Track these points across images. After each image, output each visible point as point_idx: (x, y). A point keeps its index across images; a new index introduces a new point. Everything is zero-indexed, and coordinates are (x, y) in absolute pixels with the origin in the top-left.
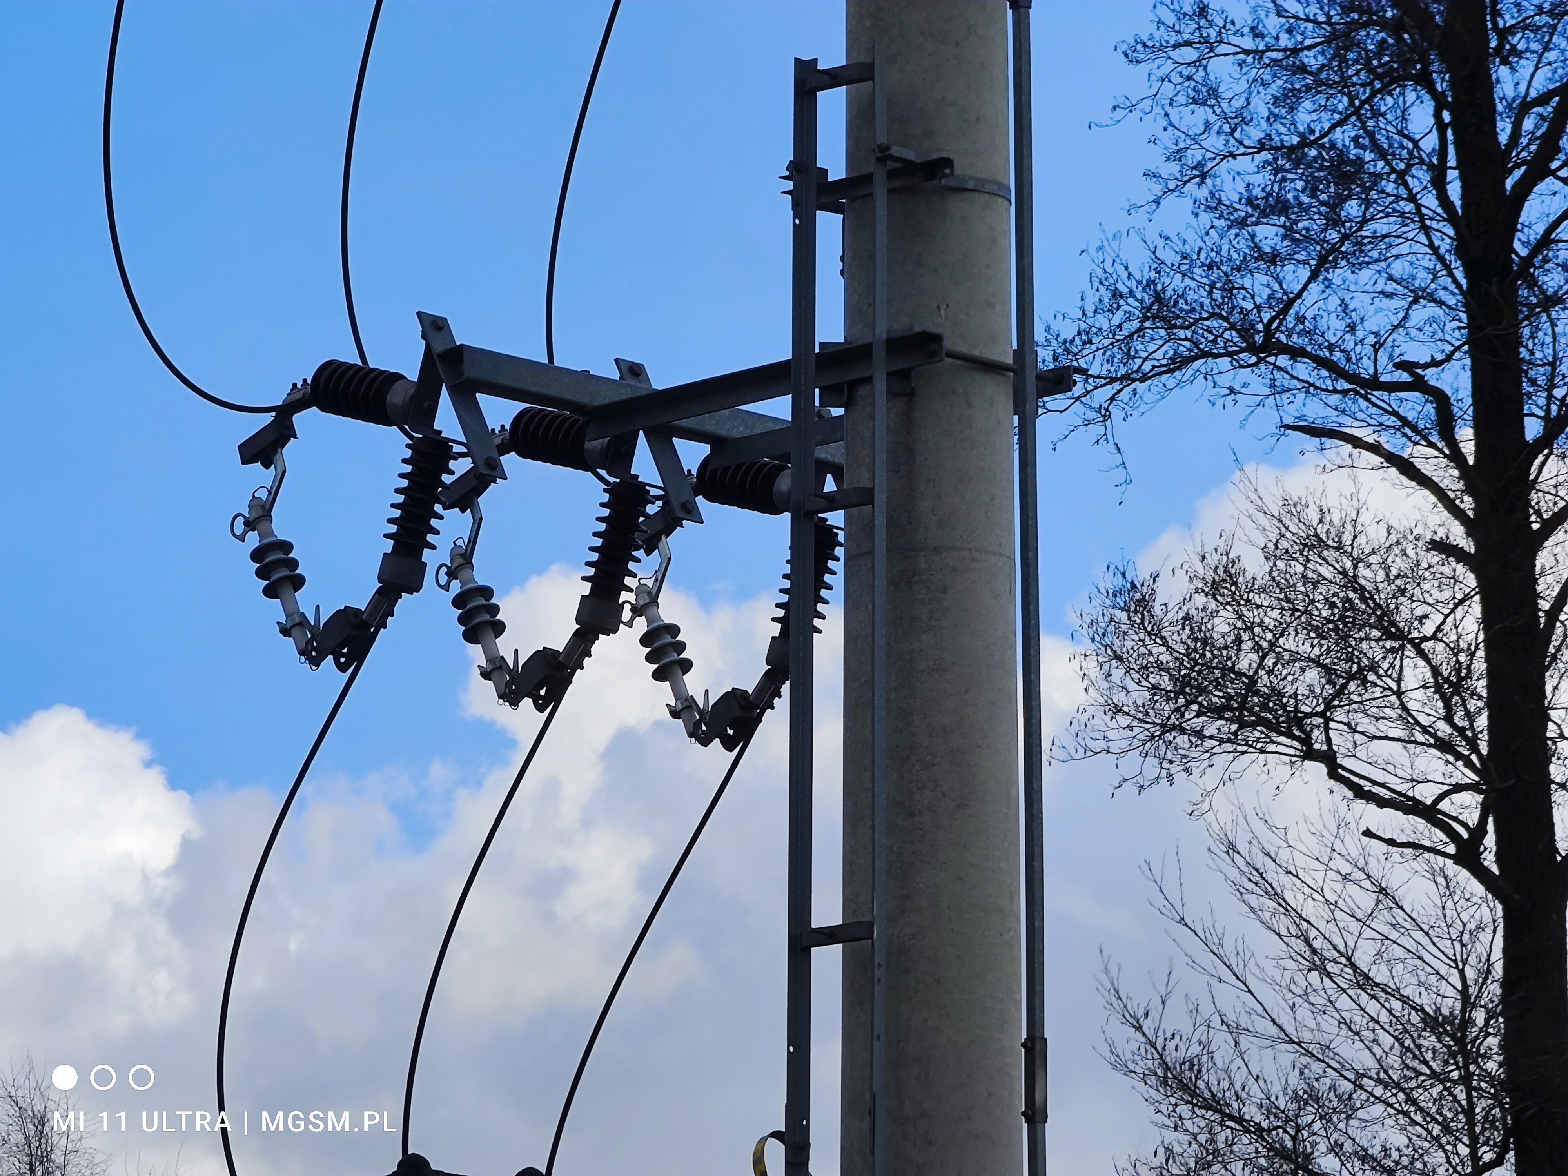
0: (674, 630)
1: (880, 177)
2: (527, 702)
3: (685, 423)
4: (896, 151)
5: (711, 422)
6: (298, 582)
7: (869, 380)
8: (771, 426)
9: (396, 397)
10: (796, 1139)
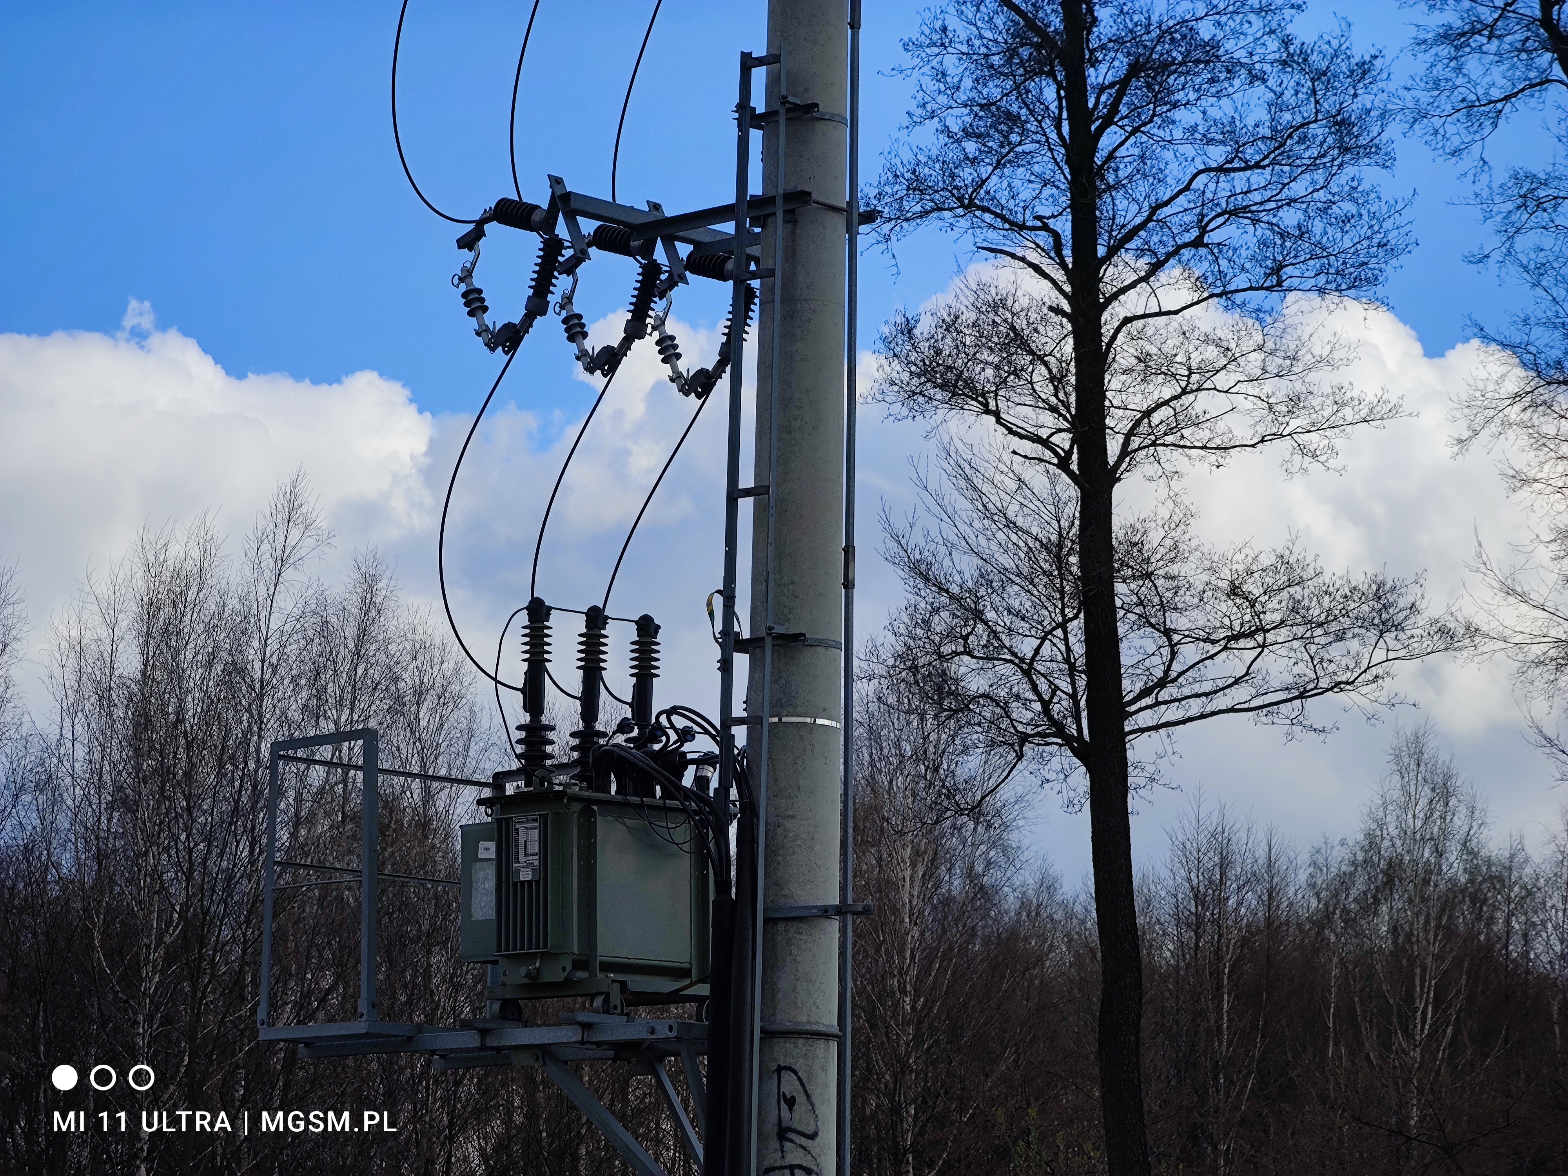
0: (672, 338)
1: (782, 111)
2: (598, 372)
3: (681, 234)
4: (790, 99)
5: (694, 234)
6: (485, 309)
7: (774, 214)
8: (724, 237)
9: (536, 217)
10: (728, 594)
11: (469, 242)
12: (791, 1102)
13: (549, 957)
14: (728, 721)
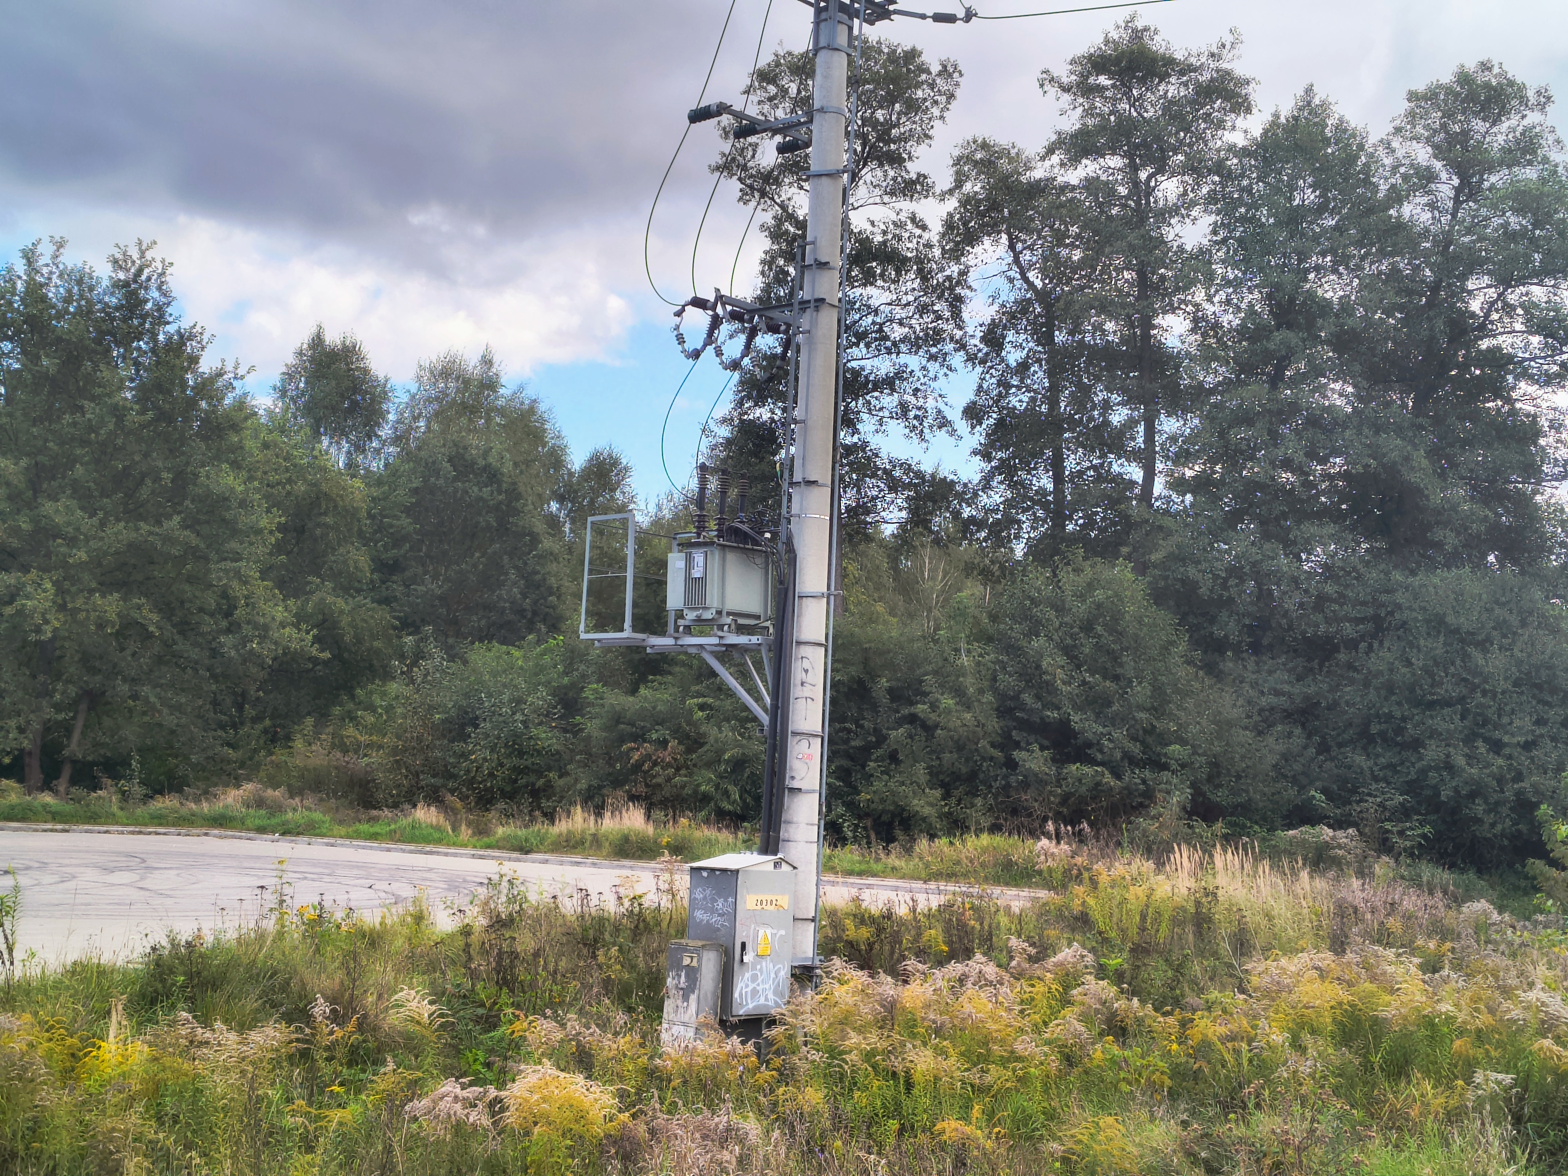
6: (685, 342)
9: (708, 305)
11: (679, 314)
12: (806, 671)
13: (706, 608)
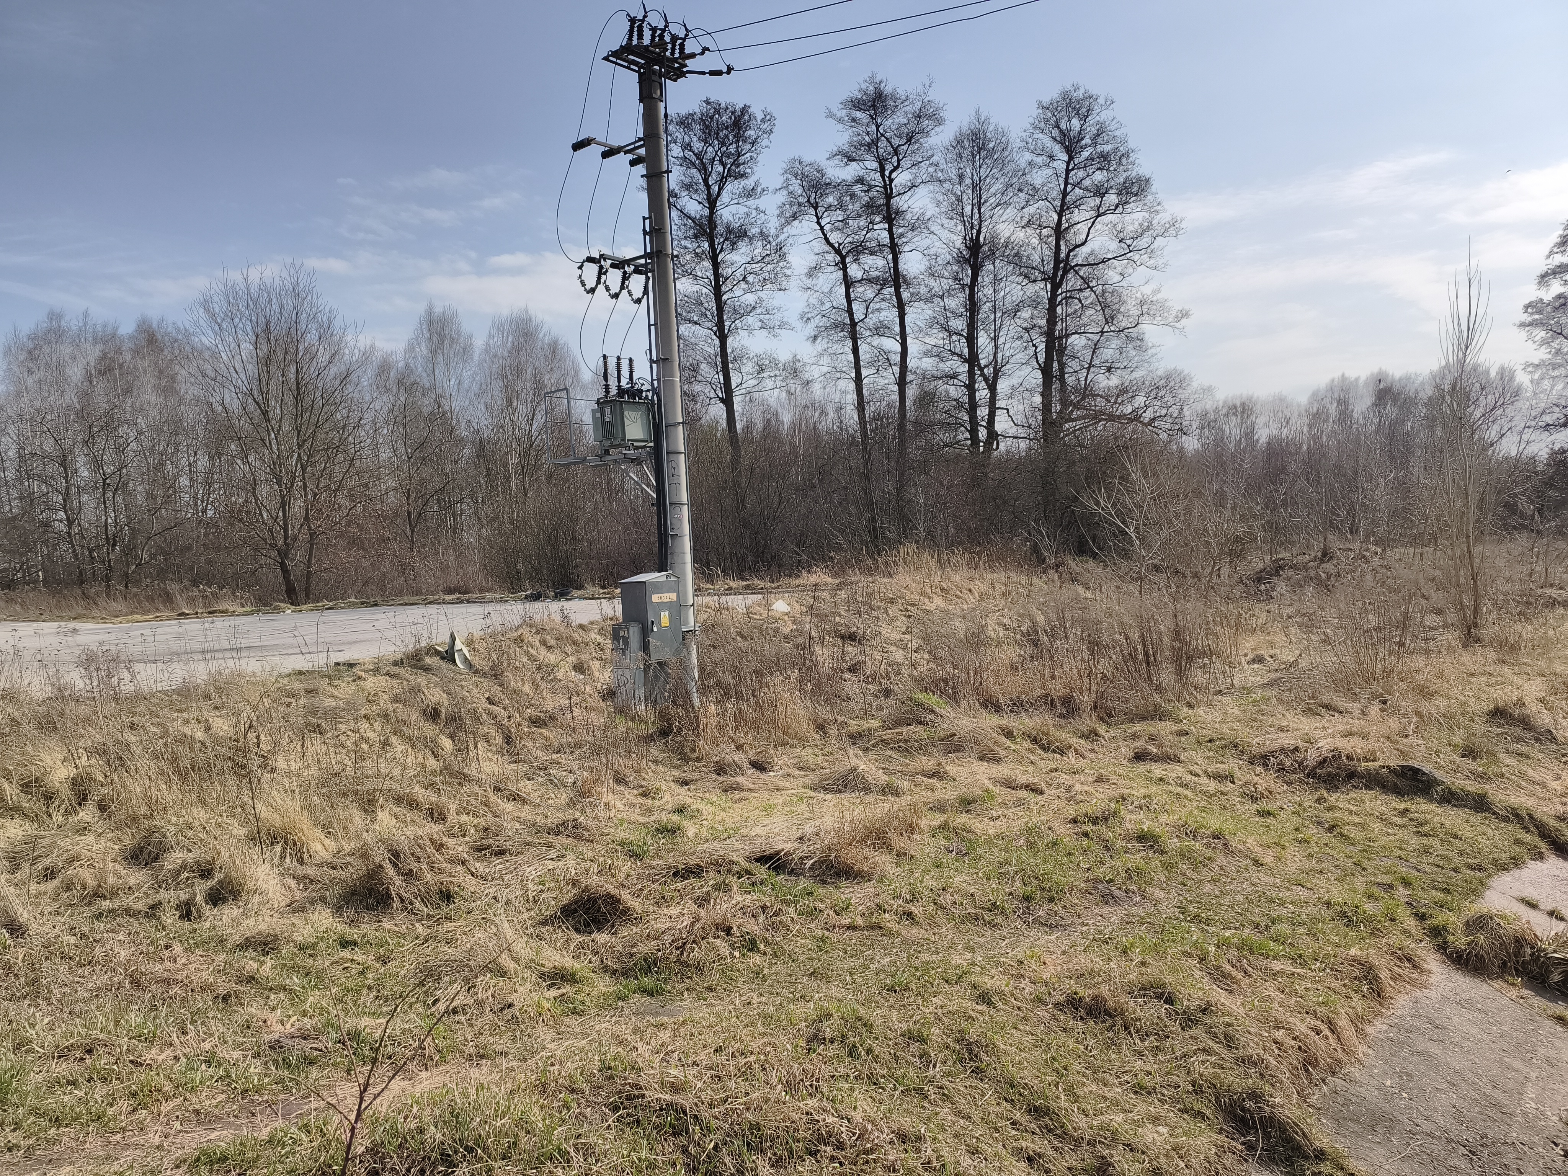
0: (631, 290)
1: (654, 231)
2: (614, 299)
3: (631, 263)
4: (655, 228)
5: (634, 263)
7: (654, 257)
8: (642, 263)
10: (650, 350)
11: (580, 268)
12: (674, 469)
13: (615, 439)
14: (652, 380)
